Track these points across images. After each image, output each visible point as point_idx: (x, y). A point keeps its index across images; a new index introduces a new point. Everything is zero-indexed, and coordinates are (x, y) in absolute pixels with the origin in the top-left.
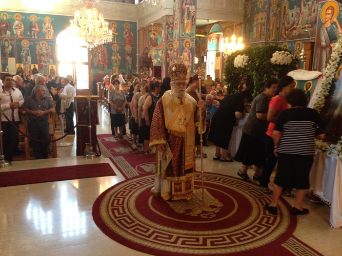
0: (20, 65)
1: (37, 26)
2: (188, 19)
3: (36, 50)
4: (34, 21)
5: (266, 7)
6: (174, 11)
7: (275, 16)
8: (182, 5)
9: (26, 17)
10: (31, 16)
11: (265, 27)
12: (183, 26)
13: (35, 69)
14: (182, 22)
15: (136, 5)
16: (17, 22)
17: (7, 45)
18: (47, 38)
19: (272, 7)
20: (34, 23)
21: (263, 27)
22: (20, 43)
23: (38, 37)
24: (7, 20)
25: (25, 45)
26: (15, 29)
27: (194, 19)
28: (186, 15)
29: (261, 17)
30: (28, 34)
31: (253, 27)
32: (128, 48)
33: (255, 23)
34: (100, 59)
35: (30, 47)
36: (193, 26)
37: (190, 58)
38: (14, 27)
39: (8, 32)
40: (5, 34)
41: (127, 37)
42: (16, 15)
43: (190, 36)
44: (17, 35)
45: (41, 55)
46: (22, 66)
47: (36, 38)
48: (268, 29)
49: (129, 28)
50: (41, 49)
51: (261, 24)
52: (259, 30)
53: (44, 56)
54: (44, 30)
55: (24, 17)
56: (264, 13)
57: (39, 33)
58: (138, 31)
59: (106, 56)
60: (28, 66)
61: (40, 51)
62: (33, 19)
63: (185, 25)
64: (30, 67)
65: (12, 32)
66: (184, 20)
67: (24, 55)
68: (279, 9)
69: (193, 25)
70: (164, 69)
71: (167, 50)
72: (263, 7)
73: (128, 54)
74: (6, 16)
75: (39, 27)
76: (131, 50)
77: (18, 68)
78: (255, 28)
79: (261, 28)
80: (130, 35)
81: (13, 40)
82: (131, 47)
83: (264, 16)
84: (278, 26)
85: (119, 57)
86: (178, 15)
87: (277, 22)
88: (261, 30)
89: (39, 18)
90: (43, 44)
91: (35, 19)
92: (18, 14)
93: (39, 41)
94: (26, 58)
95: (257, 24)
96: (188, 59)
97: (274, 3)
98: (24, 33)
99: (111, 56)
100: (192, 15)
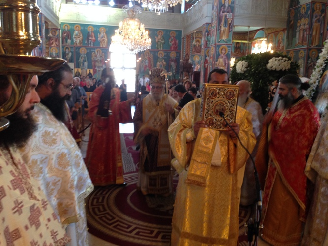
0: (78, 70)
1: (93, 35)
2: (225, 26)
3: (91, 56)
4: (91, 31)
5: (309, 12)
6: (212, 19)
7: (319, 22)
8: (220, 13)
9: (84, 27)
10: (89, 27)
11: (308, 33)
12: (220, 33)
13: (90, 73)
14: (219, 29)
15: (182, 15)
16: (76, 32)
17: (67, 52)
18: (101, 46)
19: (315, 13)
20: (91, 33)
21: (306, 33)
22: (79, 50)
23: (94, 45)
24: (68, 30)
25: (83, 53)
26: (75, 38)
27: (231, 26)
28: (223, 23)
29: (304, 23)
30: (86, 42)
31: (296, 33)
32: (173, 55)
33: (298, 28)
34: (147, 64)
35: (87, 54)
36: (230, 33)
37: (225, 64)
38: (74, 37)
39: (69, 41)
40: (67, 42)
41: (173, 44)
42: (76, 25)
43: (226, 42)
44: (76, 44)
45: (96, 61)
46: (80, 70)
47: (92, 46)
48: (311, 35)
49: (175, 36)
50: (96, 56)
51: (304, 29)
52: (302, 36)
53: (98, 62)
54: (99, 39)
55: (82, 28)
56: (307, 18)
57: (95, 41)
58: (183, 38)
59: (152, 62)
60: (85, 71)
61: (95, 58)
62: (90, 29)
63: (222, 32)
64: (86, 71)
65: (72, 41)
66: (221, 27)
67: (82, 61)
68: (323, 15)
69: (230, 31)
70: (202, 74)
71: (206, 56)
72: (306, 13)
73: (172, 60)
74: (68, 27)
75: (95, 37)
76: (175, 56)
77: (76, 73)
78: (297, 34)
79: (304, 33)
80: (175, 42)
81: (72, 48)
82: (175, 54)
83: (307, 22)
84: (322, 32)
85: (164, 63)
86: (215, 23)
87: (320, 28)
88: (303, 36)
89: (96, 29)
90: (98, 52)
91: (92, 29)
92: (78, 25)
93: (94, 49)
94: (83, 64)
95: (300, 30)
96: (224, 65)
97: (318, 8)
98: (82, 42)
99: (157, 62)
100: (230, 22)
